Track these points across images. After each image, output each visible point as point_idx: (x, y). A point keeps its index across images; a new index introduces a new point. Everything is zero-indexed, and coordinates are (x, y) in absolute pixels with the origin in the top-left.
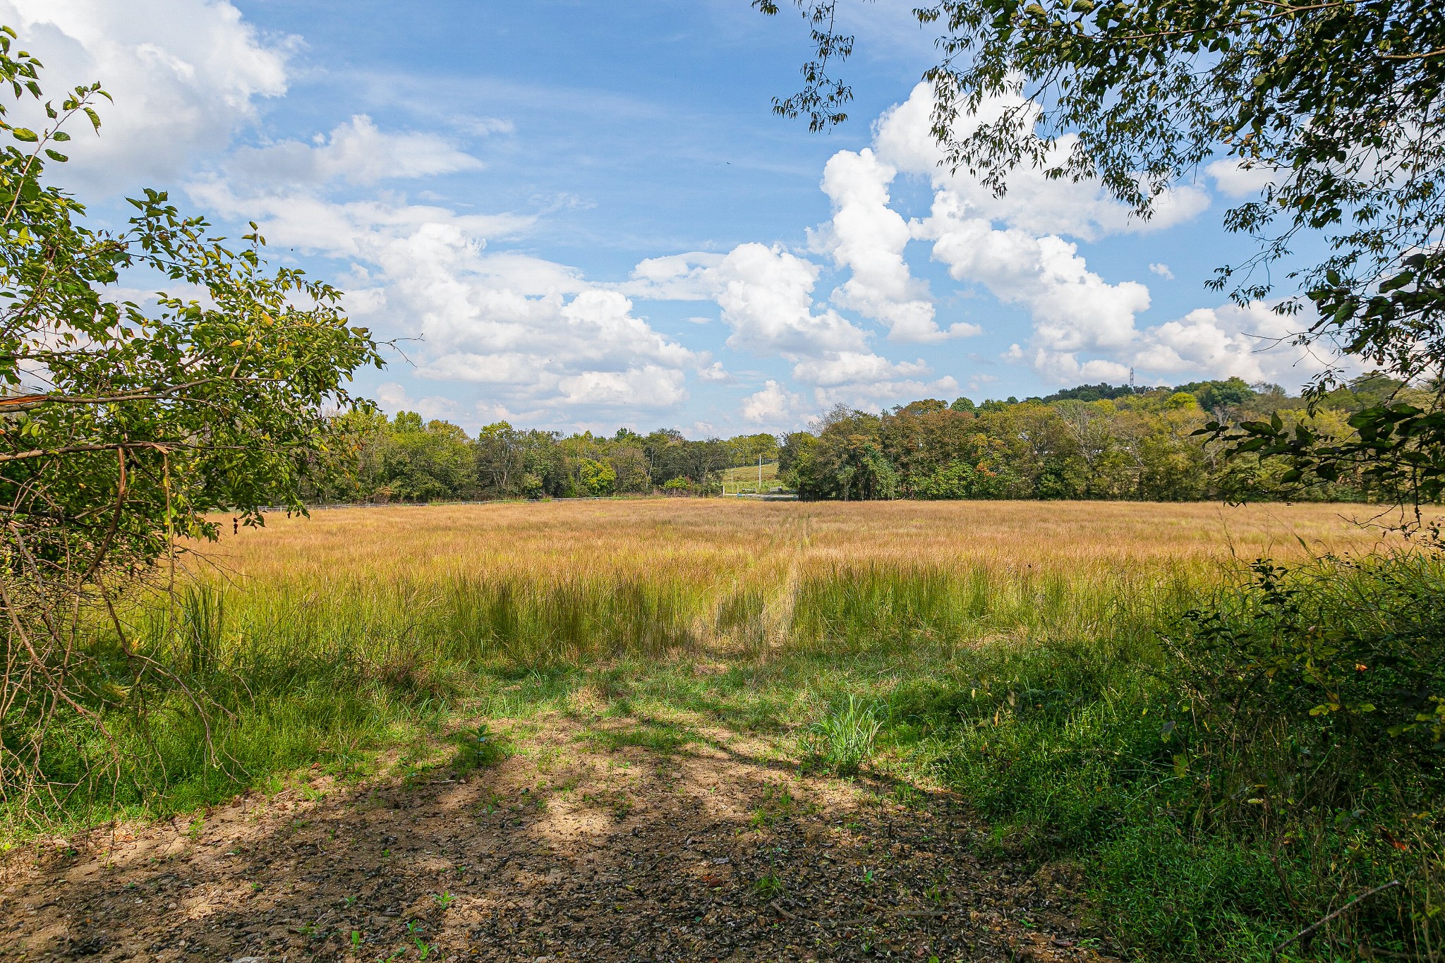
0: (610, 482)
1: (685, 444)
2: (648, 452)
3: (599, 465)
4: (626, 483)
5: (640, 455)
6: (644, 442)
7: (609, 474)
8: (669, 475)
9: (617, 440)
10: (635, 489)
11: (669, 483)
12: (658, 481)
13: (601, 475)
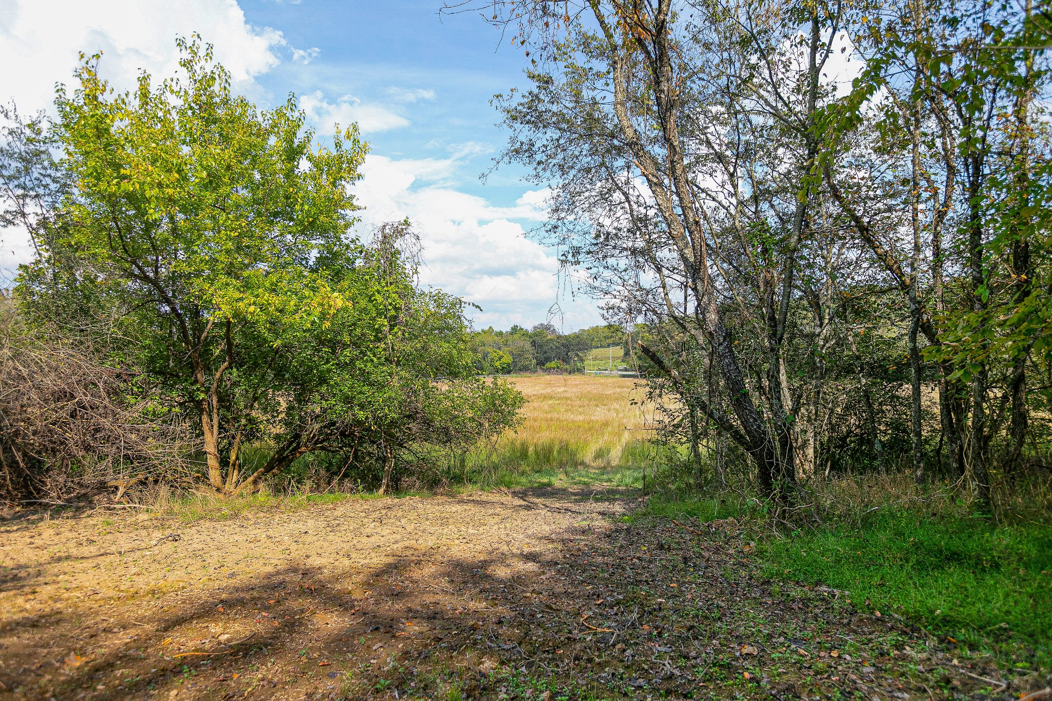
0: (508, 365)
1: (559, 337)
2: (534, 343)
3: (501, 353)
4: (519, 365)
5: (528, 346)
6: (530, 337)
7: (508, 359)
8: (548, 359)
9: (511, 334)
10: (525, 369)
11: (548, 365)
12: (541, 363)
13: (503, 360)
